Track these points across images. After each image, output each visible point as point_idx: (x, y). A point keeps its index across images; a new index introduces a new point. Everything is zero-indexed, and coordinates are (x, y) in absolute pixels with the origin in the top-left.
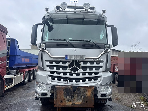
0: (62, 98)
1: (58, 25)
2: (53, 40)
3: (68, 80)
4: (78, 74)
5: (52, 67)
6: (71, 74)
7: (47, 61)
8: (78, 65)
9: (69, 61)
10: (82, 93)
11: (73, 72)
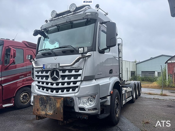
0: (38, 106)
3: (50, 90)
4: (57, 84)
6: (52, 84)
7: (36, 71)
8: (57, 74)
9: (50, 71)
10: (53, 104)
11: (53, 82)
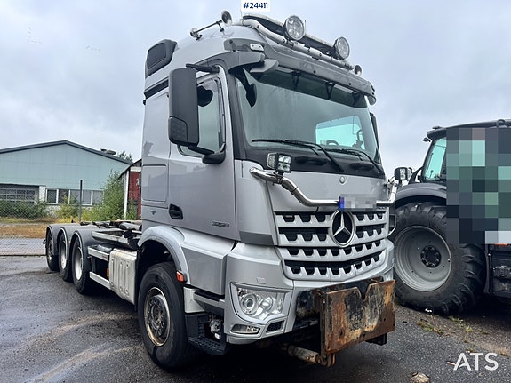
0: (343, 323)
1: (284, 89)
2: (287, 142)
5: (291, 233)
6: (336, 252)
7: (278, 213)
8: (349, 224)
9: (329, 213)
10: (377, 299)
11: (339, 245)
